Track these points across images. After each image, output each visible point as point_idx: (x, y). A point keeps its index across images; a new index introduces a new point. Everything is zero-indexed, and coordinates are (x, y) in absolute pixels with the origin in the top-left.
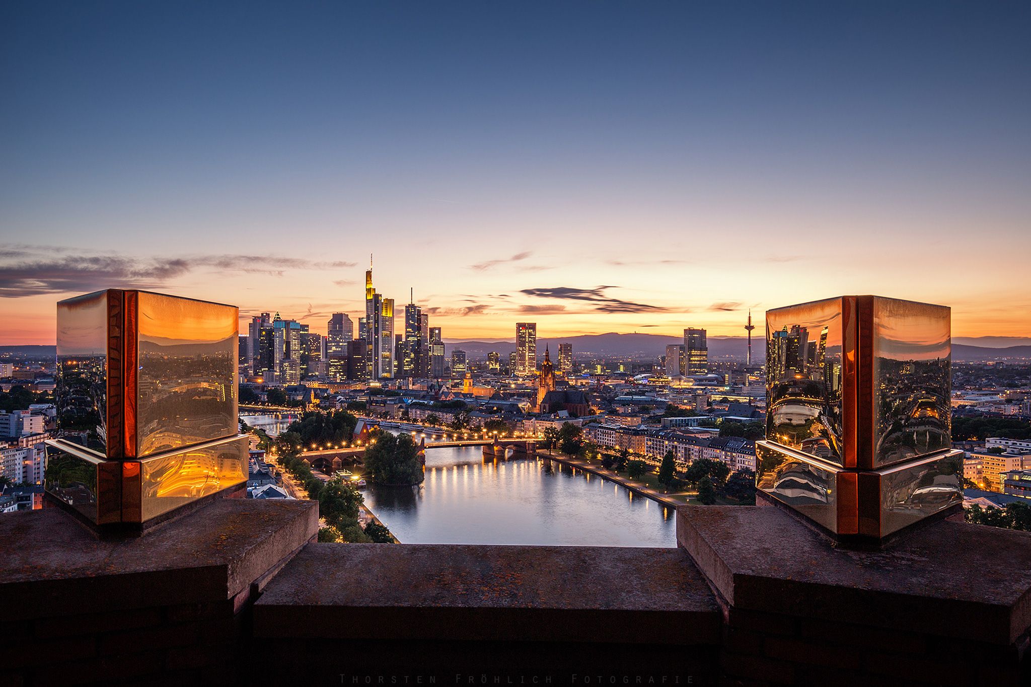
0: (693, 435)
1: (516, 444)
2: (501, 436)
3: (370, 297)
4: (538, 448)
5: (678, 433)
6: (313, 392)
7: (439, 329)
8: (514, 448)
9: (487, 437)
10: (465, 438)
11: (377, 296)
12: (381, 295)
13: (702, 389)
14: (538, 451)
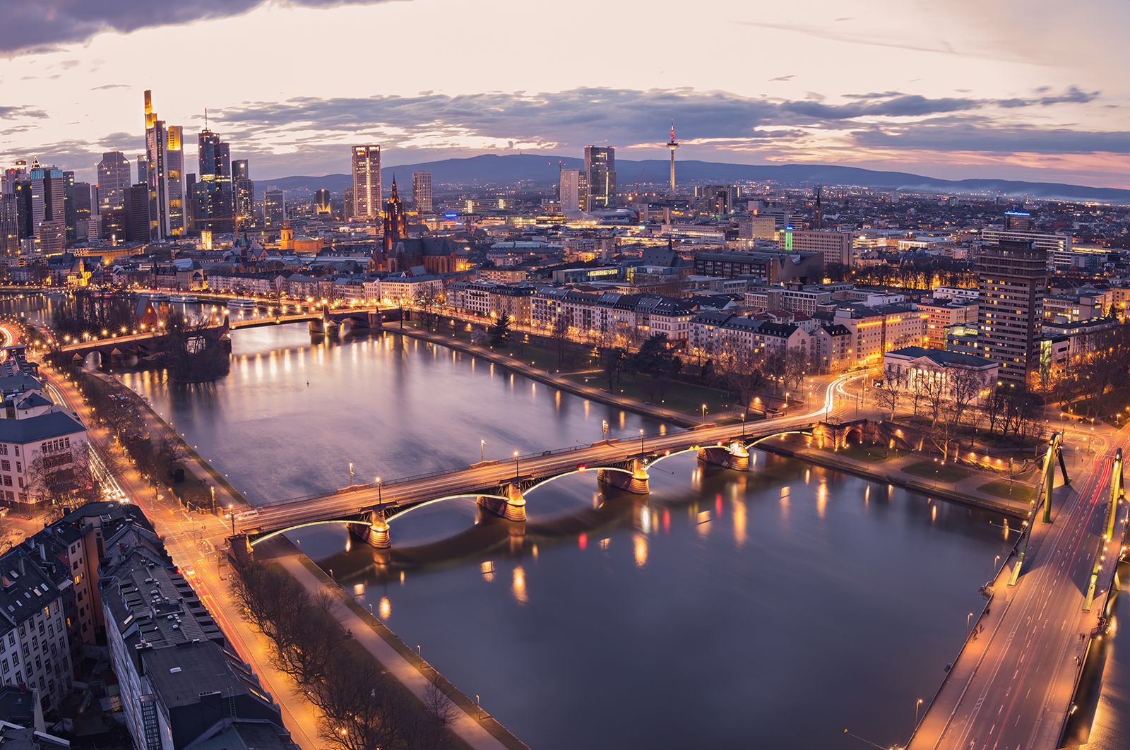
0: (595, 293)
1: (354, 317)
2: (333, 307)
3: (151, 126)
4: (385, 321)
5: (575, 290)
6: (81, 262)
7: (246, 162)
8: (352, 323)
9: (313, 309)
10: (284, 312)
11: (159, 125)
12: (164, 122)
13: (609, 229)
14: (385, 324)
